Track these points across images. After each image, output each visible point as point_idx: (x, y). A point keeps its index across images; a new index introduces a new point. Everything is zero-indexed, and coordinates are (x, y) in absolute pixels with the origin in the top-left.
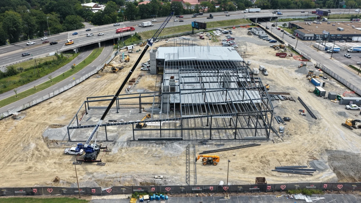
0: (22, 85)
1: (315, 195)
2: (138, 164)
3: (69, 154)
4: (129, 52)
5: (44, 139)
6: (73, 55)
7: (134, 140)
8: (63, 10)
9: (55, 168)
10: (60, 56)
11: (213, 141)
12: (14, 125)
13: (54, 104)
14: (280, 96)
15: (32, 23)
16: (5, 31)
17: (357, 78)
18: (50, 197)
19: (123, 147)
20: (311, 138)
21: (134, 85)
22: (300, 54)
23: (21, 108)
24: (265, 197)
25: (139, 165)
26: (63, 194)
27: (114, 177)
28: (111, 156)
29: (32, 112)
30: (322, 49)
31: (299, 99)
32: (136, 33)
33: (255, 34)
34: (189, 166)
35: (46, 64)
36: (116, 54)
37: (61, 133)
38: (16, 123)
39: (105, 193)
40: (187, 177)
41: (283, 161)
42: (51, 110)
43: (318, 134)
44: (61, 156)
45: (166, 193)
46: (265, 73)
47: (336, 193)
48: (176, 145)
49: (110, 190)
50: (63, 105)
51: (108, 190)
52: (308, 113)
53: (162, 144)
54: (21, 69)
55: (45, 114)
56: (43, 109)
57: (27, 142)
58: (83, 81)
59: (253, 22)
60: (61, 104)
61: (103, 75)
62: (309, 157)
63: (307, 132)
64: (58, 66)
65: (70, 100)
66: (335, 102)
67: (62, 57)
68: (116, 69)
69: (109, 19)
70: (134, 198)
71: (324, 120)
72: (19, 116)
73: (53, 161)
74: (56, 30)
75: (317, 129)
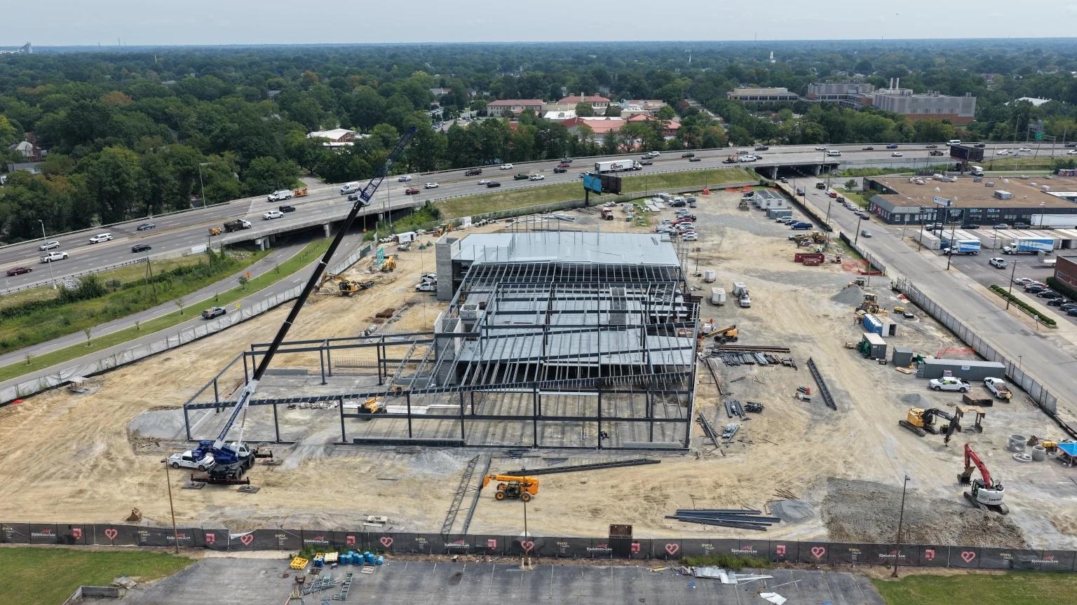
0: (108, 320)
1: (750, 570)
2: (337, 492)
3: (180, 467)
4: (400, 250)
5: (128, 436)
6: (254, 255)
7: (344, 443)
8: (252, 145)
9: (138, 495)
10: (219, 256)
11: (542, 451)
12: (69, 406)
13: (175, 363)
14: (761, 356)
15: (160, 175)
16: (90, 193)
17: (997, 318)
18: (110, 548)
19: (314, 457)
20: (801, 451)
21: (385, 323)
22: (865, 256)
23: (93, 368)
24: (622, 569)
25: (338, 495)
26: (141, 544)
27: (270, 516)
28: (279, 475)
29: (117, 380)
30: (932, 246)
31: (811, 363)
32: (428, 202)
33: (758, 208)
34: (461, 500)
35: (179, 272)
36: (363, 254)
37: (172, 422)
38: (74, 401)
39: (237, 546)
40: (447, 523)
41: (705, 498)
42: (163, 376)
43: (826, 443)
44: (158, 471)
45: (382, 553)
46: (743, 301)
47: (807, 569)
48: (443, 455)
49: (250, 538)
50: (196, 365)
51: (244, 538)
52: (819, 395)
53: (411, 453)
54: (115, 284)
55: (146, 384)
56: (145, 373)
57: (87, 441)
58: (262, 313)
59: (763, 178)
60: (193, 363)
61: (317, 301)
62: (776, 493)
63: (798, 439)
64: (208, 280)
65: (216, 354)
66: (907, 371)
67: (223, 257)
68: (350, 287)
69: (365, 166)
70: (303, 557)
71: (856, 412)
72: (85, 387)
73: (136, 480)
74: (221, 193)
75: (827, 433)
